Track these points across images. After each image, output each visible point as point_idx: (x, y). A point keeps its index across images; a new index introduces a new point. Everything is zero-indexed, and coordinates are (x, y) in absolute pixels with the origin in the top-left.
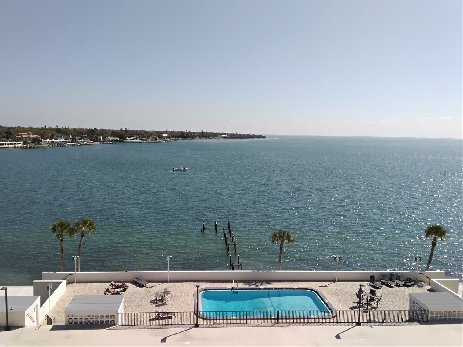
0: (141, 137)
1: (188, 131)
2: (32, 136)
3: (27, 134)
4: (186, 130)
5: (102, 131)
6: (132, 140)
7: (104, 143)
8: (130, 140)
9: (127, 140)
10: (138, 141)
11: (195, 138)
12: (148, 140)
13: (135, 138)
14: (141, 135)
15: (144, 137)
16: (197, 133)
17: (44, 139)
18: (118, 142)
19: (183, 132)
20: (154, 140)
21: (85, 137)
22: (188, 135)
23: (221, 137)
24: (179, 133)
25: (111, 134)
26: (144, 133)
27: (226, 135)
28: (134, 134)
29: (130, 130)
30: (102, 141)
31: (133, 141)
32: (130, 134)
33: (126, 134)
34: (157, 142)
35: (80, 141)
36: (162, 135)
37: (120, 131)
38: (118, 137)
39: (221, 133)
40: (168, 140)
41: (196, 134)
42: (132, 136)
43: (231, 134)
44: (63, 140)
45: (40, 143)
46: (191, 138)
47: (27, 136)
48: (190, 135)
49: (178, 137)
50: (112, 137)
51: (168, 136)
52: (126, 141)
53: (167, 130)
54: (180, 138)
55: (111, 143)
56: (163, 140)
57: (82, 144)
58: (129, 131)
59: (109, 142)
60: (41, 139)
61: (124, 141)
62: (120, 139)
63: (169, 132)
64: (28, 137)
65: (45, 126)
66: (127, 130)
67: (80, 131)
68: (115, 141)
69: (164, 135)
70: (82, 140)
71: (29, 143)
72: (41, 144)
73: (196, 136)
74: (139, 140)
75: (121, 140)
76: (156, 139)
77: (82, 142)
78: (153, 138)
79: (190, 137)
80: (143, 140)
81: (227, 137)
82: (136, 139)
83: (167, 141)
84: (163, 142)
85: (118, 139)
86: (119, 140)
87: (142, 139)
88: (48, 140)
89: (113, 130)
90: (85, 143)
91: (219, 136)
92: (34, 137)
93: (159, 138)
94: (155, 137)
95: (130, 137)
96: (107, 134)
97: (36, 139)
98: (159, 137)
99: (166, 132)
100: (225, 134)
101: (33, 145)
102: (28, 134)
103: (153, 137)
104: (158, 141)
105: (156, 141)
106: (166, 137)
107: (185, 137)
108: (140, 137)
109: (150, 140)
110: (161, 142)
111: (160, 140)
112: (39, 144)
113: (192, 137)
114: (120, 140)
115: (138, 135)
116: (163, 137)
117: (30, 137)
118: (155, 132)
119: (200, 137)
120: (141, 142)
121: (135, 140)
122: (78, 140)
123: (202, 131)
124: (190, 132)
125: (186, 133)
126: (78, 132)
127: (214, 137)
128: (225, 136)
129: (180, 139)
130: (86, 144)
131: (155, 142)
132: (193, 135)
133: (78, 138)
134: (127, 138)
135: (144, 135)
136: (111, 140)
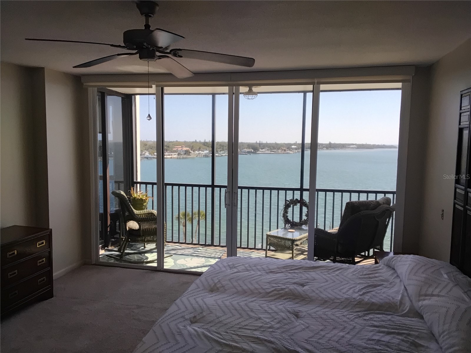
0: (272, 149)
2: (185, 149)
3: (181, 147)
6: (264, 151)
8: (263, 151)
9: (260, 151)
10: (269, 152)
11: (322, 149)
12: (278, 152)
13: (267, 150)
14: (272, 147)
15: (274, 148)
17: (194, 151)
20: (283, 152)
21: (225, 149)
23: (349, 147)
24: (307, 145)
26: (275, 145)
27: (355, 146)
28: (267, 146)
29: (263, 142)
32: (263, 146)
33: (260, 146)
34: (286, 153)
35: (221, 153)
36: (291, 147)
37: (255, 144)
38: (252, 149)
39: (349, 144)
40: (297, 151)
41: (324, 146)
42: (264, 148)
43: (360, 144)
44: (208, 152)
45: (190, 154)
47: (181, 149)
49: (306, 148)
50: (247, 149)
51: (297, 147)
53: (296, 142)
54: (308, 149)
55: (247, 154)
56: (291, 151)
57: (222, 155)
58: (262, 144)
59: (244, 154)
60: (191, 151)
61: (257, 152)
62: (254, 150)
63: (298, 144)
64: (182, 150)
65: (196, 140)
66: (261, 142)
68: (249, 153)
69: (293, 147)
70: (223, 152)
71: (181, 155)
72: (191, 155)
73: (324, 147)
74: (270, 151)
75: (255, 152)
76: (285, 150)
77: (223, 153)
78: (283, 149)
81: (355, 148)
83: (295, 152)
84: (291, 153)
85: (253, 151)
86: (253, 152)
87: (273, 150)
88: (197, 152)
89: (249, 143)
90: (225, 154)
91: (347, 146)
92: (186, 149)
93: (288, 150)
94: (284, 148)
95: (262, 149)
96: (244, 146)
97: (187, 151)
98: (288, 148)
99: (294, 144)
100: (353, 144)
101: (185, 156)
102: (182, 147)
103: (283, 148)
106: (295, 148)
108: (271, 149)
109: (280, 151)
110: (290, 153)
111: (289, 152)
112: (189, 155)
113: (320, 148)
116: (292, 149)
117: (183, 149)
118: (285, 144)
119: (327, 148)
121: (267, 152)
122: (220, 152)
123: (330, 142)
126: (221, 145)
127: (342, 147)
128: (353, 146)
132: (321, 146)
133: (219, 150)
134: (260, 150)
135: (275, 147)
136: (247, 152)
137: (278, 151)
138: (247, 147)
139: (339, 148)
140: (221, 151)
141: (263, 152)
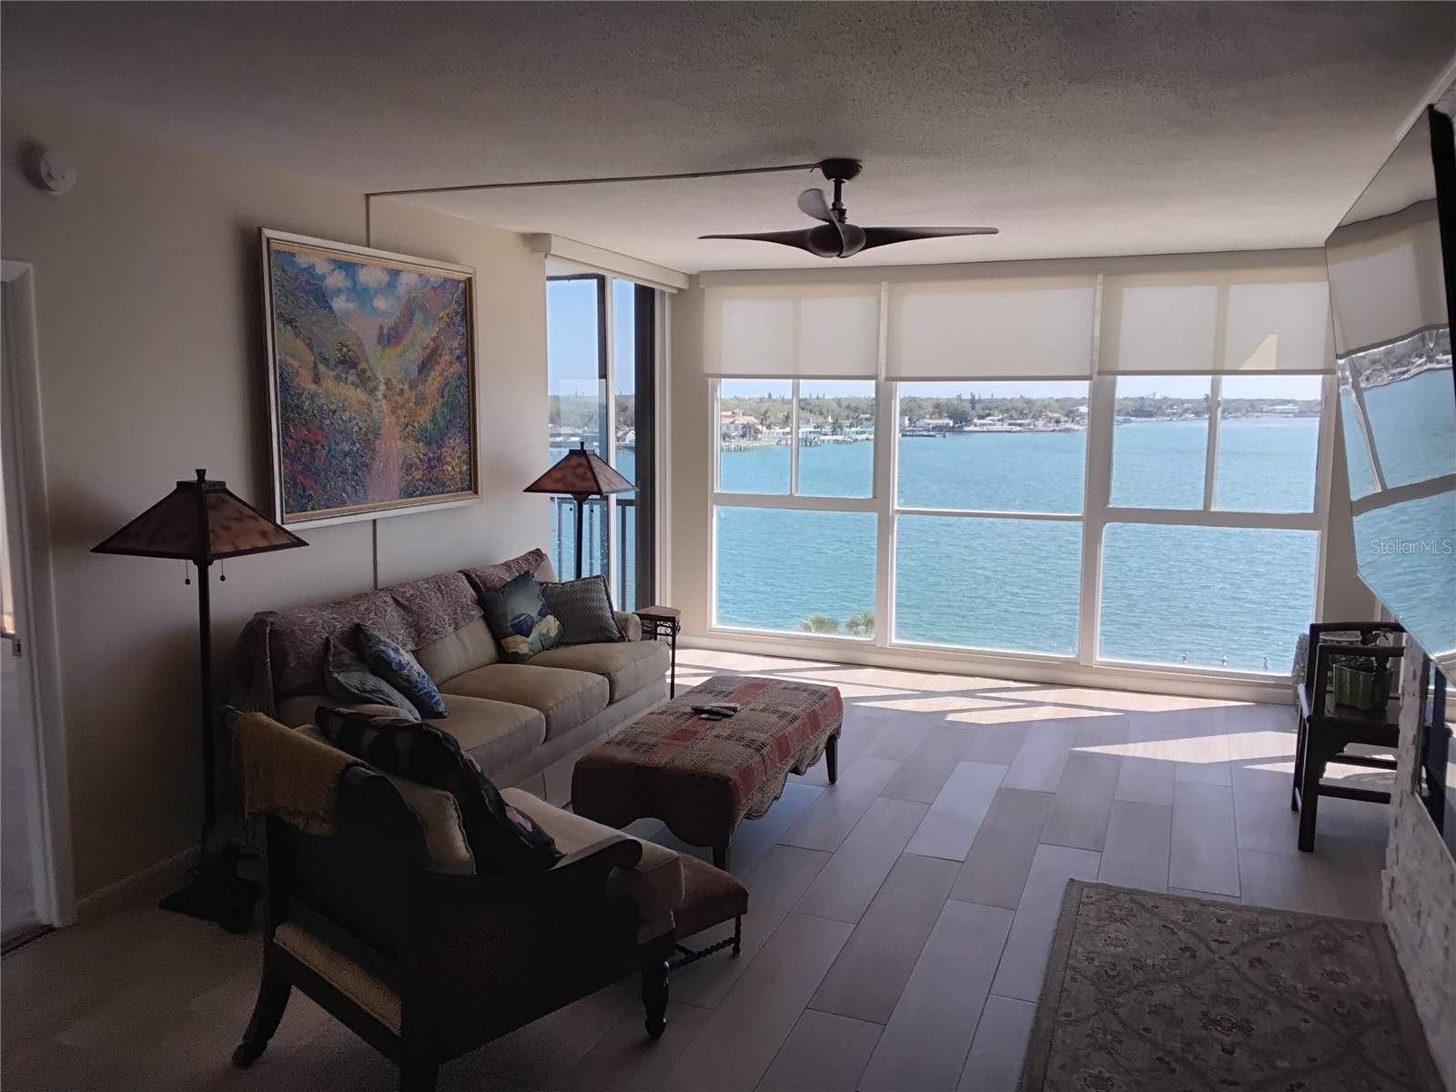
0: (1015, 416)
1: (1157, 397)
2: (742, 420)
3: (730, 413)
4: (1154, 394)
5: (910, 401)
6: (990, 424)
7: (912, 436)
8: (984, 425)
9: (976, 425)
10: (1006, 427)
11: (1181, 415)
12: (1034, 425)
13: (999, 420)
14: (1015, 409)
15: (1023, 415)
16: (1189, 401)
17: (769, 427)
18: (948, 431)
19: (1142, 399)
20: (1052, 426)
21: (866, 419)
22: (1160, 407)
23: (1271, 412)
24: (1131, 403)
25: (931, 409)
26: (1025, 405)
27: (1291, 407)
28: (997, 408)
29: (983, 397)
30: (908, 431)
31: (991, 428)
32: (983, 409)
33: (973, 408)
34: (1060, 431)
35: (853, 432)
36: (1077, 410)
37: (956, 402)
38: (950, 417)
39: (1272, 400)
41: (1186, 406)
42: (989, 415)
44: (812, 429)
45: (759, 436)
46: (1168, 416)
47: (731, 420)
48: (1164, 407)
49: (1127, 414)
50: (934, 419)
52: (972, 428)
55: (933, 436)
56: (1078, 423)
57: (856, 440)
58: (980, 401)
59: (925, 433)
60: (760, 427)
61: (966, 429)
62: (955, 422)
64: (732, 423)
66: (977, 398)
67: (853, 405)
68: (942, 430)
69: (1084, 409)
70: (858, 429)
71: (733, 438)
72: (760, 439)
73: (1186, 411)
74: (1010, 424)
75: (959, 427)
76: (1058, 422)
77: (857, 433)
78: (1051, 418)
79: (1163, 414)
80: (1020, 425)
82: (1000, 423)
84: (1078, 430)
85: (951, 425)
86: (953, 427)
87: (1019, 422)
88: (777, 430)
89: (938, 399)
90: (864, 436)
91: (1265, 408)
92: (746, 423)
93: (1066, 419)
94: (1056, 415)
95: (982, 417)
96: (923, 409)
97: (750, 428)
98: (1067, 415)
100: (1288, 402)
101: (743, 443)
102: (733, 413)
103: (1050, 414)
104: (1063, 426)
105: (1058, 428)
107: (1150, 415)
108: (1011, 417)
109: (1040, 424)
110: (1074, 430)
111: (1070, 425)
112: (756, 439)
113: (1174, 414)
114: (956, 426)
115: (1007, 411)
116: (1079, 416)
117: (737, 422)
118: (1058, 400)
119: (1197, 414)
120: (1015, 432)
121: (998, 427)
122: (848, 430)
123: (1207, 395)
124: (1165, 399)
125: (1154, 403)
127: (1247, 411)
128: (1286, 407)
129: (1133, 419)
130: (867, 439)
131: (1054, 431)
132: (1175, 407)
133: (848, 423)
134: (975, 421)
135: (1025, 412)
136: (933, 428)
137: (1036, 423)
138: (933, 413)
139: (1239, 415)
140: (851, 426)
141: (985, 429)
